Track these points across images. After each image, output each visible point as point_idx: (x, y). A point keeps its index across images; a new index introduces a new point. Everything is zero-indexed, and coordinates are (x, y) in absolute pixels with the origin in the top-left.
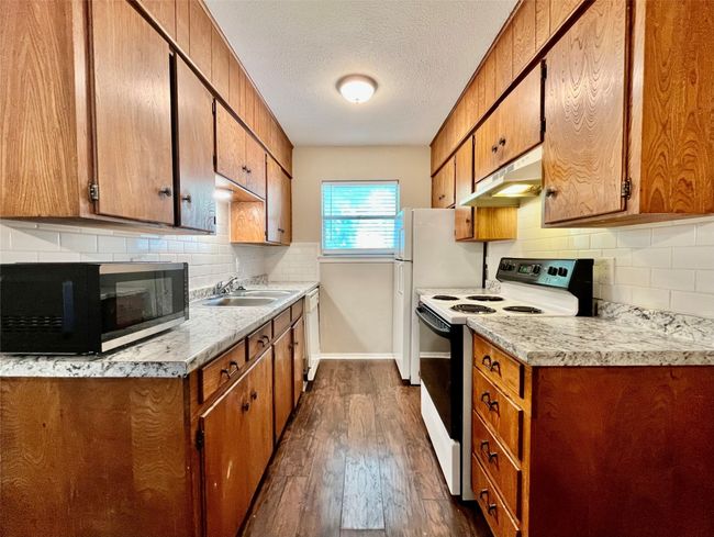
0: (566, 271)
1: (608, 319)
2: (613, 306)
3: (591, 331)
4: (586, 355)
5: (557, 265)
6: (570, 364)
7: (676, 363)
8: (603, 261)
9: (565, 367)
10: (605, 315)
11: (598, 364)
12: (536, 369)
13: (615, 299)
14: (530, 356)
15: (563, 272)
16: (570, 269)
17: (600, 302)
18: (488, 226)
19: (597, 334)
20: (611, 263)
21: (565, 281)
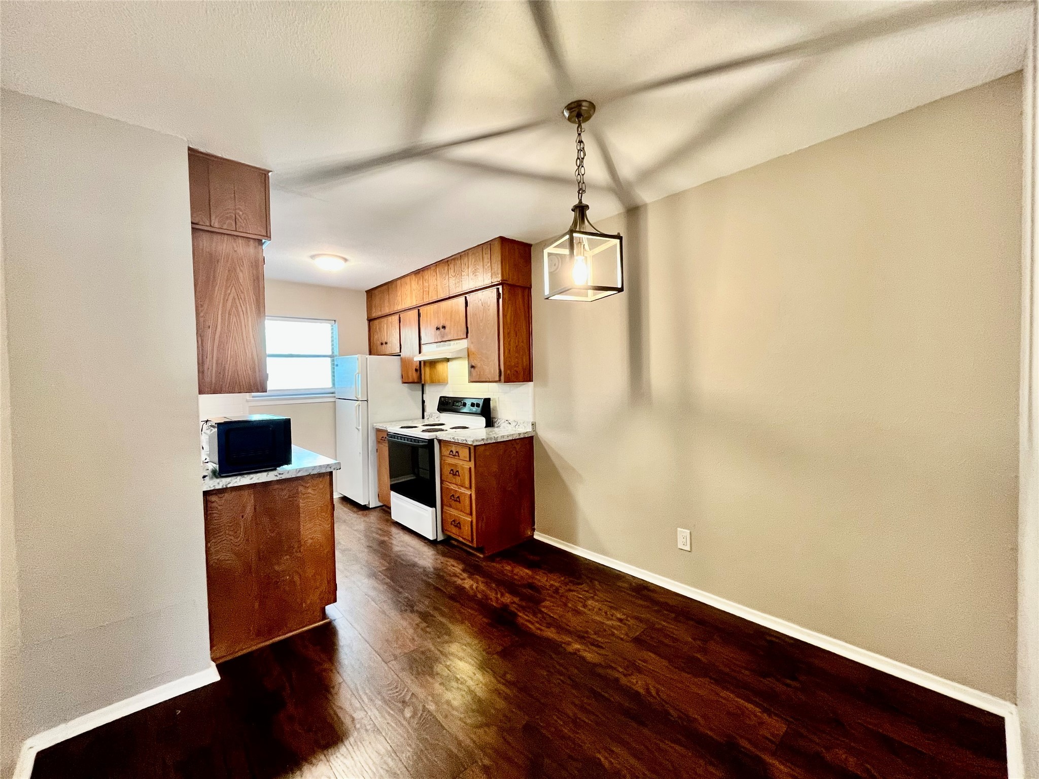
0: (479, 404)
1: (497, 427)
2: (499, 421)
3: (491, 432)
4: (491, 439)
5: (475, 402)
6: (486, 443)
7: (517, 438)
8: (494, 399)
9: (485, 444)
10: (496, 425)
11: (494, 441)
12: (475, 446)
13: (499, 417)
14: (473, 442)
15: (478, 405)
16: (481, 402)
17: (494, 419)
18: (430, 374)
19: (494, 433)
20: (497, 400)
21: (479, 410)
